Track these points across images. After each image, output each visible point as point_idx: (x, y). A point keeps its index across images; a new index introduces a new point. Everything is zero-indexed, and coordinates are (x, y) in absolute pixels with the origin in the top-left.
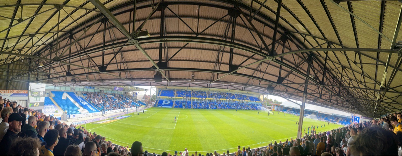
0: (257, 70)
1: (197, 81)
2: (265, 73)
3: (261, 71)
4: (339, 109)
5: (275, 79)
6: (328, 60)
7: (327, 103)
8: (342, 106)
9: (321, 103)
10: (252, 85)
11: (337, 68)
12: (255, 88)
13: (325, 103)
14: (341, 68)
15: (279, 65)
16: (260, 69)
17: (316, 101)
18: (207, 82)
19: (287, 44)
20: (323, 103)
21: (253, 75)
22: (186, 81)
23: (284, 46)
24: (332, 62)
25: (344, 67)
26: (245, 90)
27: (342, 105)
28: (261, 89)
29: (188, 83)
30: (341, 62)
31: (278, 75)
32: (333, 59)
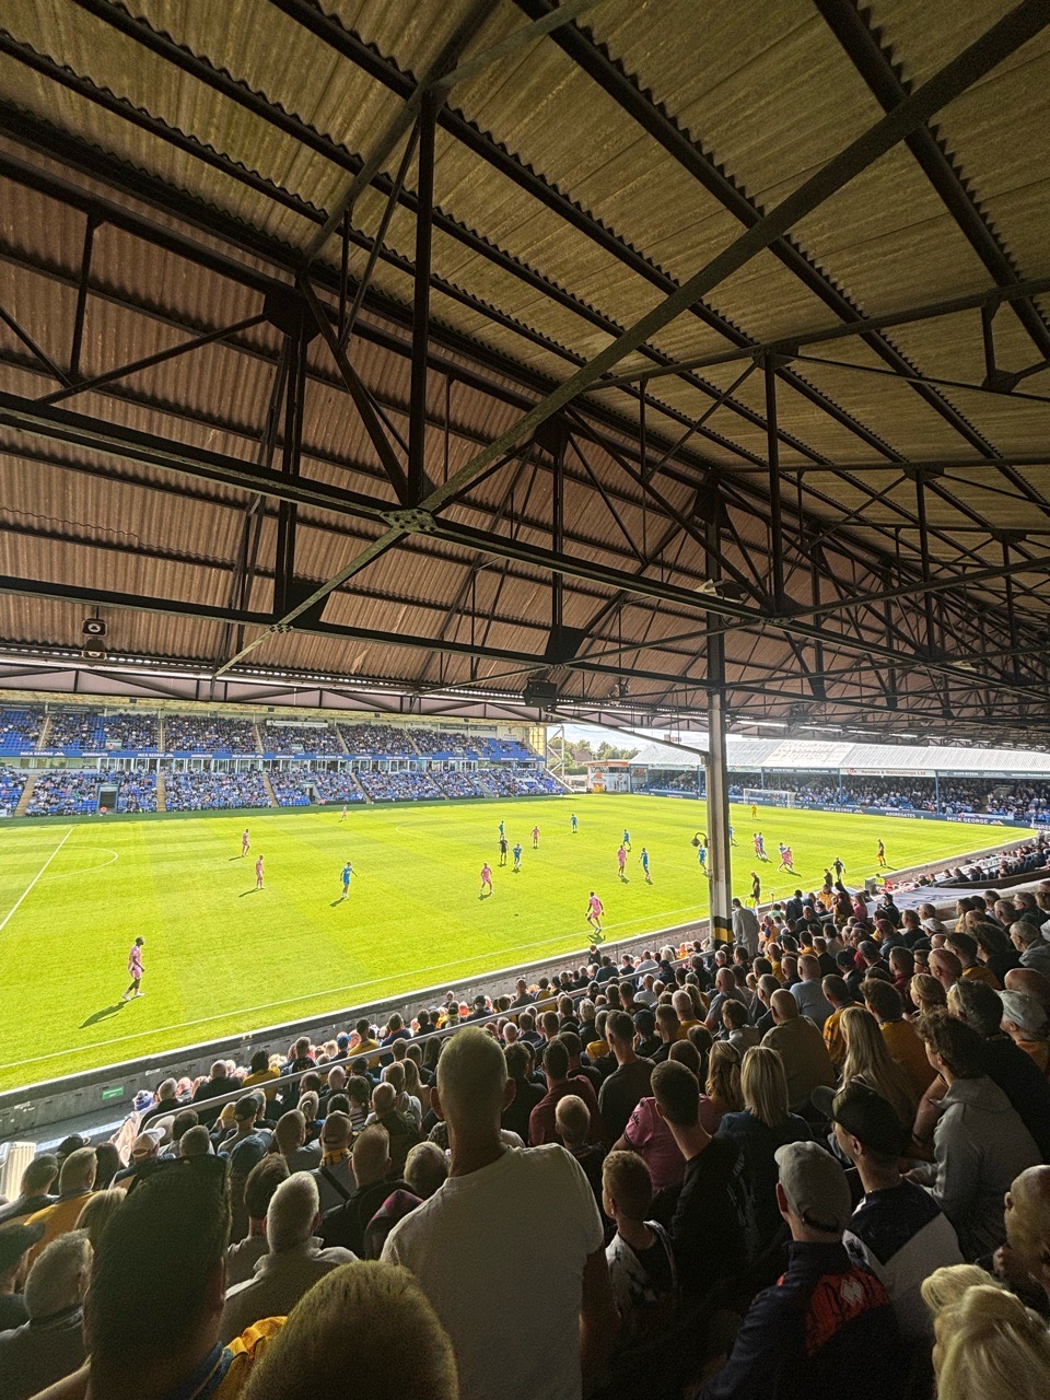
0: (458, 611)
1: (126, 664)
2: (491, 617)
3: (474, 614)
4: (974, 740)
5: (536, 642)
6: (813, 469)
7: (878, 717)
8: (989, 720)
9: (843, 725)
10: (443, 684)
11: (877, 497)
12: (468, 695)
13: (864, 720)
14: (911, 484)
15: (546, 572)
16: (469, 604)
17: (803, 722)
18: (197, 672)
19: (571, 460)
20: (851, 722)
21: (442, 635)
22: (46, 658)
23: (560, 472)
24: (840, 472)
25: (924, 473)
26: (415, 707)
27: (989, 713)
28: (494, 698)
29: (60, 670)
30: (898, 449)
31: (547, 619)
32: (840, 453)
